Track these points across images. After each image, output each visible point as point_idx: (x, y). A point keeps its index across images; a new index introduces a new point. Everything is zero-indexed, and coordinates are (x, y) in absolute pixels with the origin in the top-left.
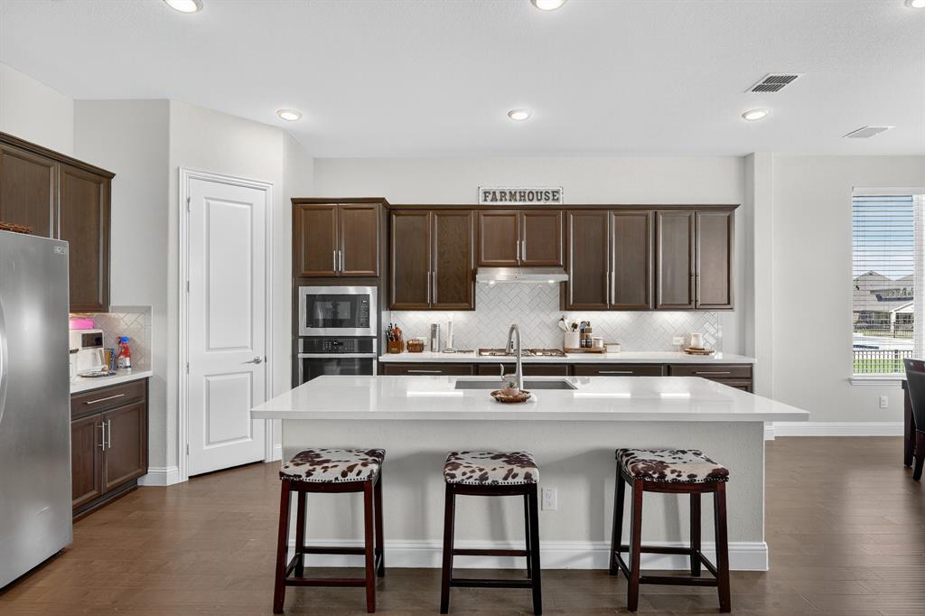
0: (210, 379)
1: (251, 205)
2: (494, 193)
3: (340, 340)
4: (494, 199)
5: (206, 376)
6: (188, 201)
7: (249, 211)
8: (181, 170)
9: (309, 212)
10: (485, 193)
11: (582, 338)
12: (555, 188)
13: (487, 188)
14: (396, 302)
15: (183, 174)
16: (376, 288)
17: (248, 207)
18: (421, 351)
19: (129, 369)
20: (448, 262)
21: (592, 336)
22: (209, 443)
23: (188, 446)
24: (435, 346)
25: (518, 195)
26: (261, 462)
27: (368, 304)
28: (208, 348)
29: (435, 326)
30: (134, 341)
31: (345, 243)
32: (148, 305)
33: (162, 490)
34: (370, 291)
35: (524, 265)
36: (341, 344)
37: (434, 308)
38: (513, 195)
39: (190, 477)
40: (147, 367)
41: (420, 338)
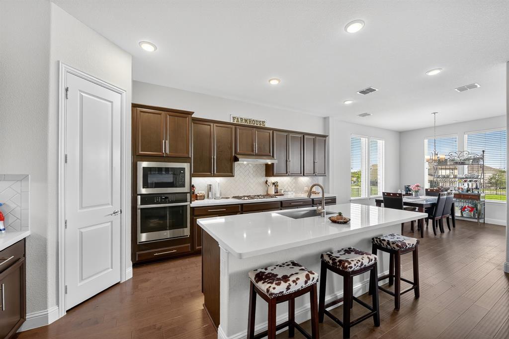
0: (82, 230)
1: (112, 102)
2: (238, 118)
3: (166, 196)
4: (238, 121)
5: (79, 229)
6: (67, 90)
7: (111, 105)
8: (60, 64)
9: (142, 113)
10: (234, 118)
11: (275, 189)
12: (264, 120)
13: (235, 116)
14: (194, 172)
15: (63, 68)
16: (189, 164)
17: (110, 104)
18: (203, 199)
19: (3, 231)
20: (221, 152)
21: (279, 188)
22: (82, 279)
23: (66, 287)
24: (210, 196)
25: (248, 121)
26: (118, 284)
27: (184, 173)
28: (82, 207)
29: (210, 185)
30: (8, 206)
31: (169, 136)
32: (27, 174)
33: (44, 330)
34: (186, 166)
35: (256, 155)
36: (166, 198)
37: (215, 176)
38: (246, 121)
39: (67, 311)
40: (26, 228)
41: (202, 192)
